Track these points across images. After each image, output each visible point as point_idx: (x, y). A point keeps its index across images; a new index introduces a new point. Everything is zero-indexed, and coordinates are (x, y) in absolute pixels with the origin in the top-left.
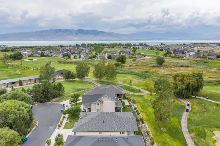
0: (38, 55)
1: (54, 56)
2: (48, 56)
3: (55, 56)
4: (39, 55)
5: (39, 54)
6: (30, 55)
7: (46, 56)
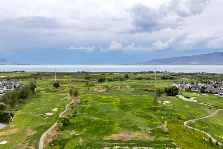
0: (197, 89)
1: (220, 93)
2: (210, 93)
3: (221, 95)
4: (199, 91)
5: (199, 89)
6: (188, 90)
7: (208, 93)
